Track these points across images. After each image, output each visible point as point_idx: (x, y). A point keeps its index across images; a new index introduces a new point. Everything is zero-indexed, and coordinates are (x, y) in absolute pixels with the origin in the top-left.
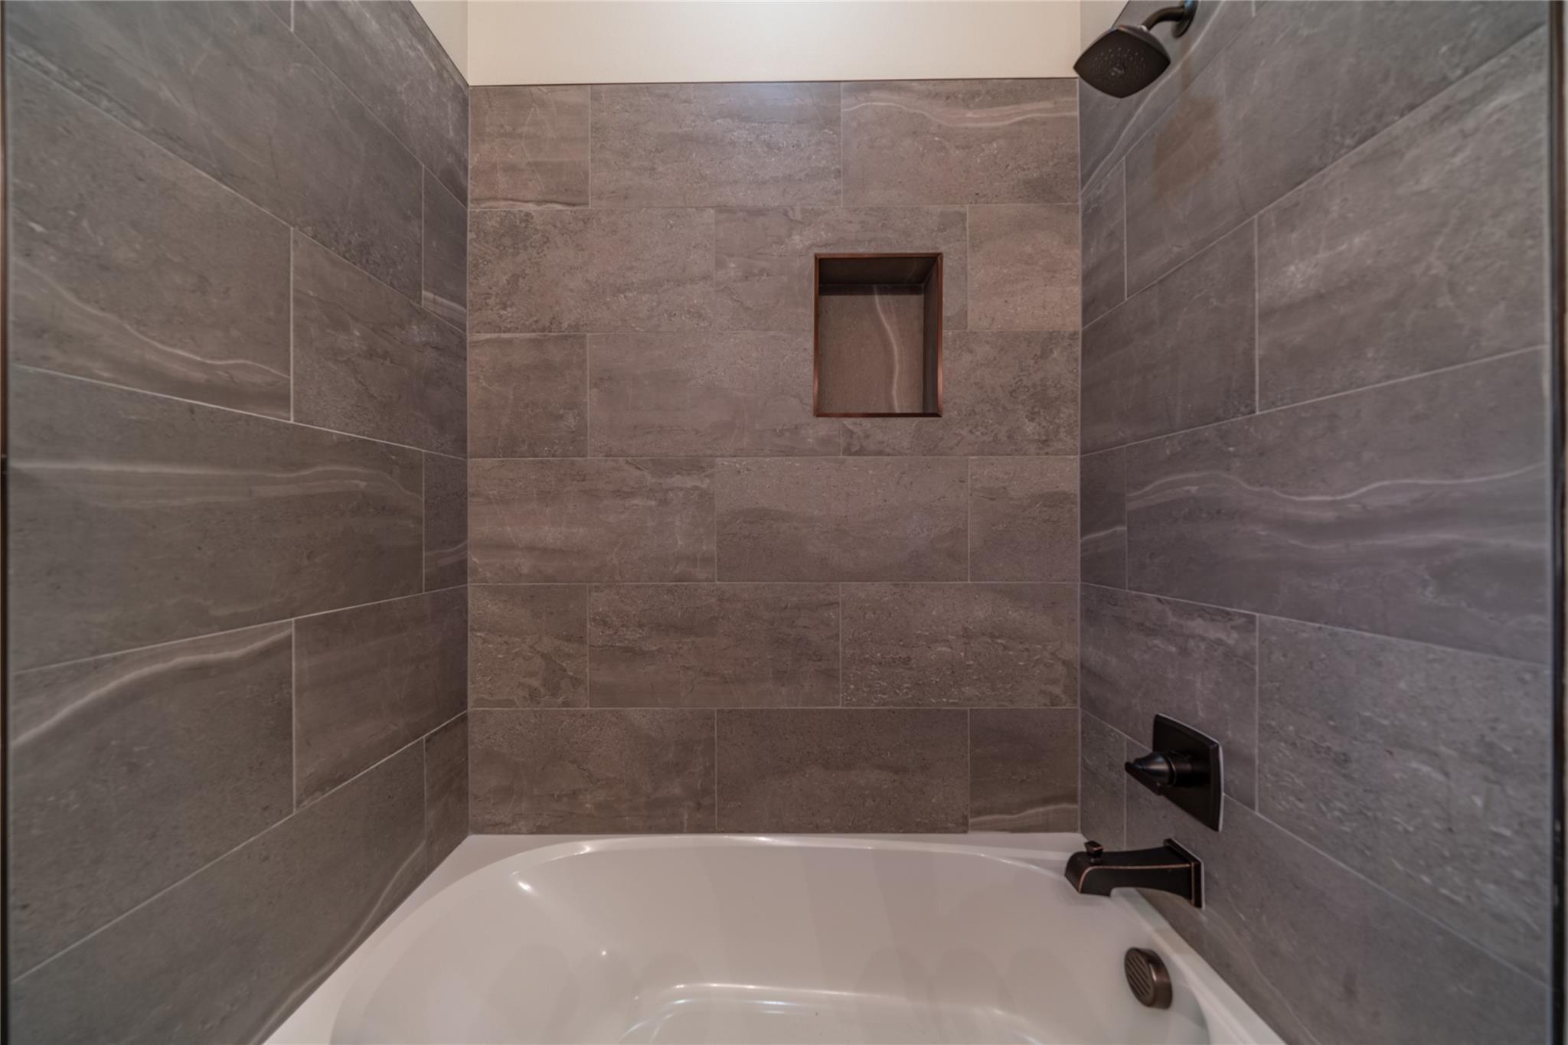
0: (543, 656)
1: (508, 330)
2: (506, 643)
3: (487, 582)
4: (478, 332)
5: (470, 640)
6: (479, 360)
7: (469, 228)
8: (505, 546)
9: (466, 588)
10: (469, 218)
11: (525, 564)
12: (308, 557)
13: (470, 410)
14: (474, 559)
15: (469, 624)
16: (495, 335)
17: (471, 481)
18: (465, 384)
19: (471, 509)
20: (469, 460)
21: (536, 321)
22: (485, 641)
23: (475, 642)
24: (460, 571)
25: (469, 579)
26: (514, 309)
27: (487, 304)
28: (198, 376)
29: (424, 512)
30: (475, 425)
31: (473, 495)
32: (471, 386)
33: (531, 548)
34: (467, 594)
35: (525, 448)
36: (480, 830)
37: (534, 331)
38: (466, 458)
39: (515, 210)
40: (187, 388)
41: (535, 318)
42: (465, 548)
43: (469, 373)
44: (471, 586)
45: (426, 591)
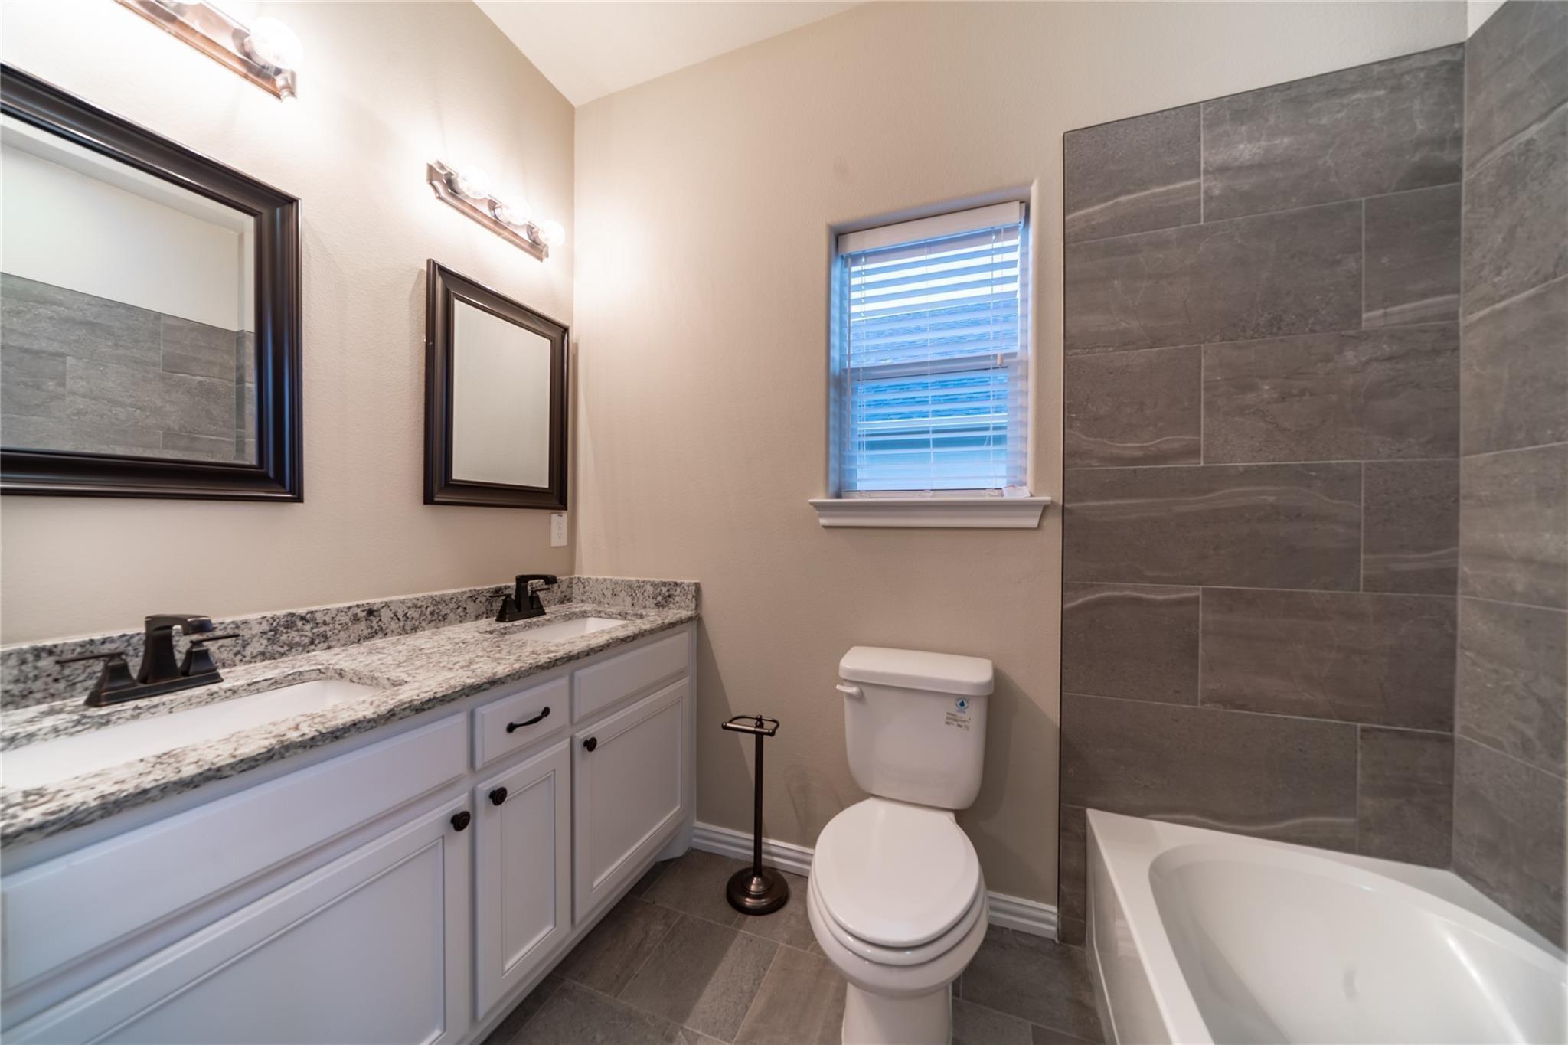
0: (1540, 700)
1: (1503, 298)
2: (1496, 671)
3: (1476, 596)
4: (1471, 313)
5: (1459, 658)
6: (1471, 343)
7: (1463, 201)
8: (1495, 556)
9: (1455, 600)
10: (1464, 194)
11: (1520, 579)
12: (1214, 549)
13: (1463, 403)
14: (1465, 569)
15: (1459, 640)
16: (1487, 310)
17: (1463, 481)
18: (1457, 378)
19: (1463, 512)
20: (1463, 460)
21: (1537, 273)
22: (1474, 664)
23: (1464, 660)
24: (1447, 580)
25: (1460, 591)
26: (1510, 269)
27: (1481, 278)
28: (1139, 453)
29: (1363, 518)
30: (1468, 418)
31: (1465, 498)
32: (1464, 377)
33: (1527, 561)
34: (1455, 607)
35: (1521, 436)
36: (1464, 873)
37: (1533, 286)
38: (1457, 456)
39: (1513, 147)
41: (1535, 269)
42: (1455, 555)
43: (1462, 362)
44: (1461, 599)
45: (1365, 590)
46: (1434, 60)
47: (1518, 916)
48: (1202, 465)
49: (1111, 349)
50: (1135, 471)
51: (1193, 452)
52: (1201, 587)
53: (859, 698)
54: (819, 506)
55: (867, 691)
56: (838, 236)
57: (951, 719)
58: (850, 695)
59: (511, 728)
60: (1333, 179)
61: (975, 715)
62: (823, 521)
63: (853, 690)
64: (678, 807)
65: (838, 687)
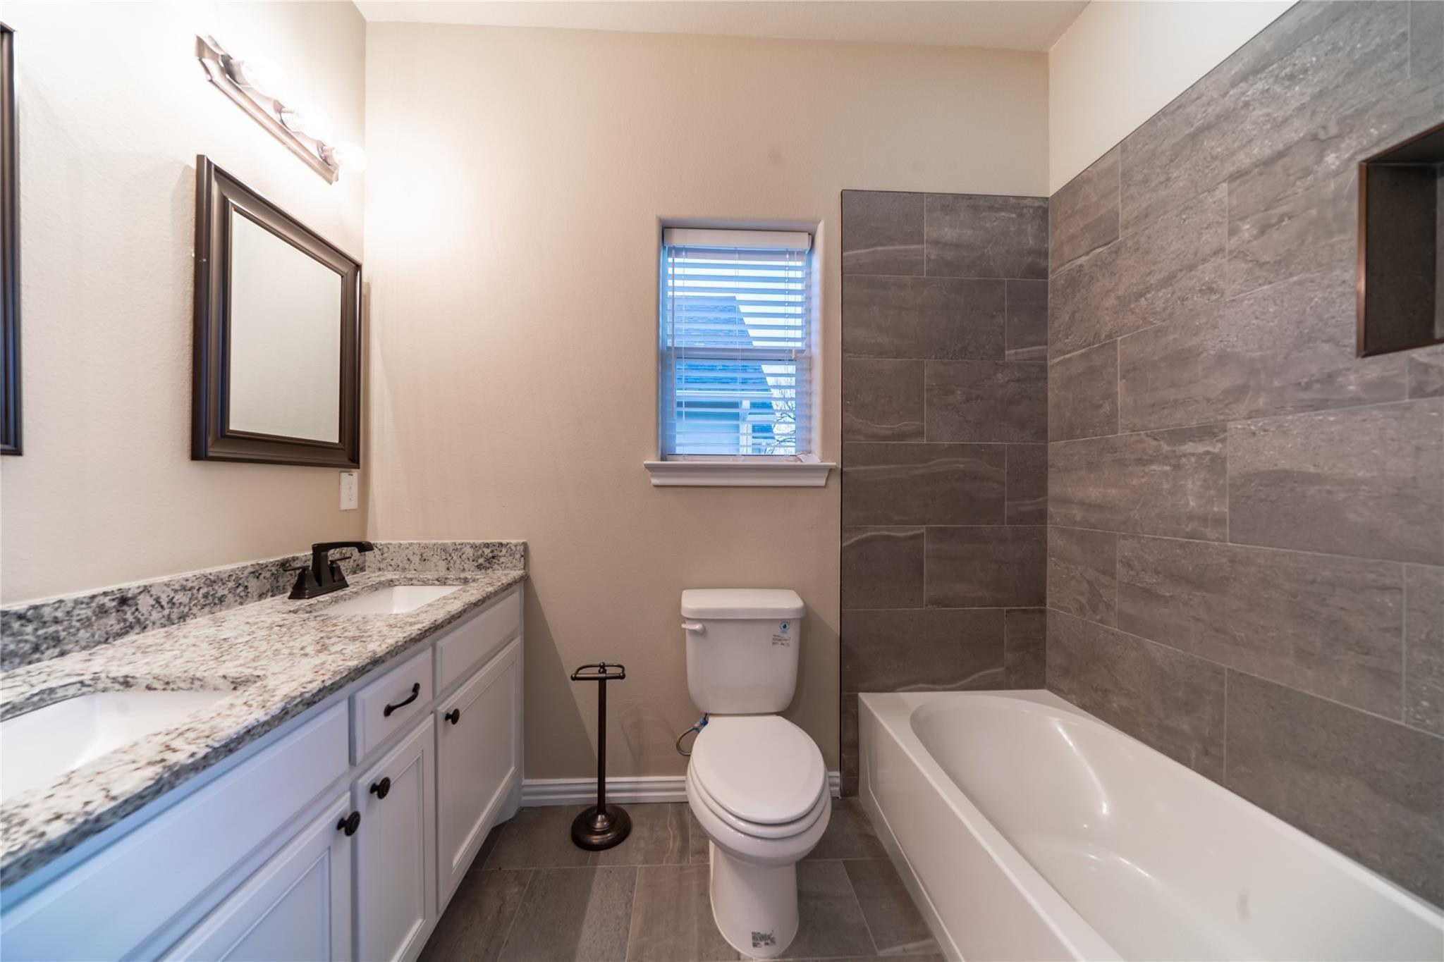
0: (1088, 582)
1: (1069, 352)
2: (1067, 568)
3: (1057, 524)
4: (1054, 358)
5: (1048, 563)
6: (1054, 375)
7: (1049, 291)
8: (1065, 501)
9: (1046, 527)
10: (1049, 288)
11: (1078, 514)
12: (932, 500)
13: (1050, 411)
14: (1051, 509)
15: (1048, 551)
16: (1062, 358)
17: (1050, 457)
18: (1047, 395)
19: (1050, 476)
20: (1050, 444)
21: (1085, 341)
22: (1056, 565)
23: (1051, 562)
24: (1042, 516)
25: (1048, 522)
26: (1073, 336)
27: (1058, 338)
28: (888, 433)
29: (1006, 478)
30: (1053, 421)
31: (1051, 467)
32: (1050, 395)
33: (1082, 503)
34: (1046, 532)
35: (1078, 432)
36: (1052, 689)
37: (1084, 348)
38: (1047, 442)
39: (1073, 266)
40: (885, 438)
41: (1084, 339)
42: (1046, 501)
43: (1049, 386)
44: (1049, 526)
45: (1008, 524)
46: (1037, 204)
47: (1079, 707)
48: (925, 442)
49: (871, 356)
50: (887, 445)
51: (919, 433)
52: (924, 526)
53: (702, 634)
54: (649, 467)
55: (709, 626)
56: (666, 228)
57: (776, 640)
58: (694, 632)
59: (389, 711)
60: (992, 263)
61: (792, 634)
62: (655, 481)
63: (698, 627)
64: (512, 769)
65: (683, 626)
